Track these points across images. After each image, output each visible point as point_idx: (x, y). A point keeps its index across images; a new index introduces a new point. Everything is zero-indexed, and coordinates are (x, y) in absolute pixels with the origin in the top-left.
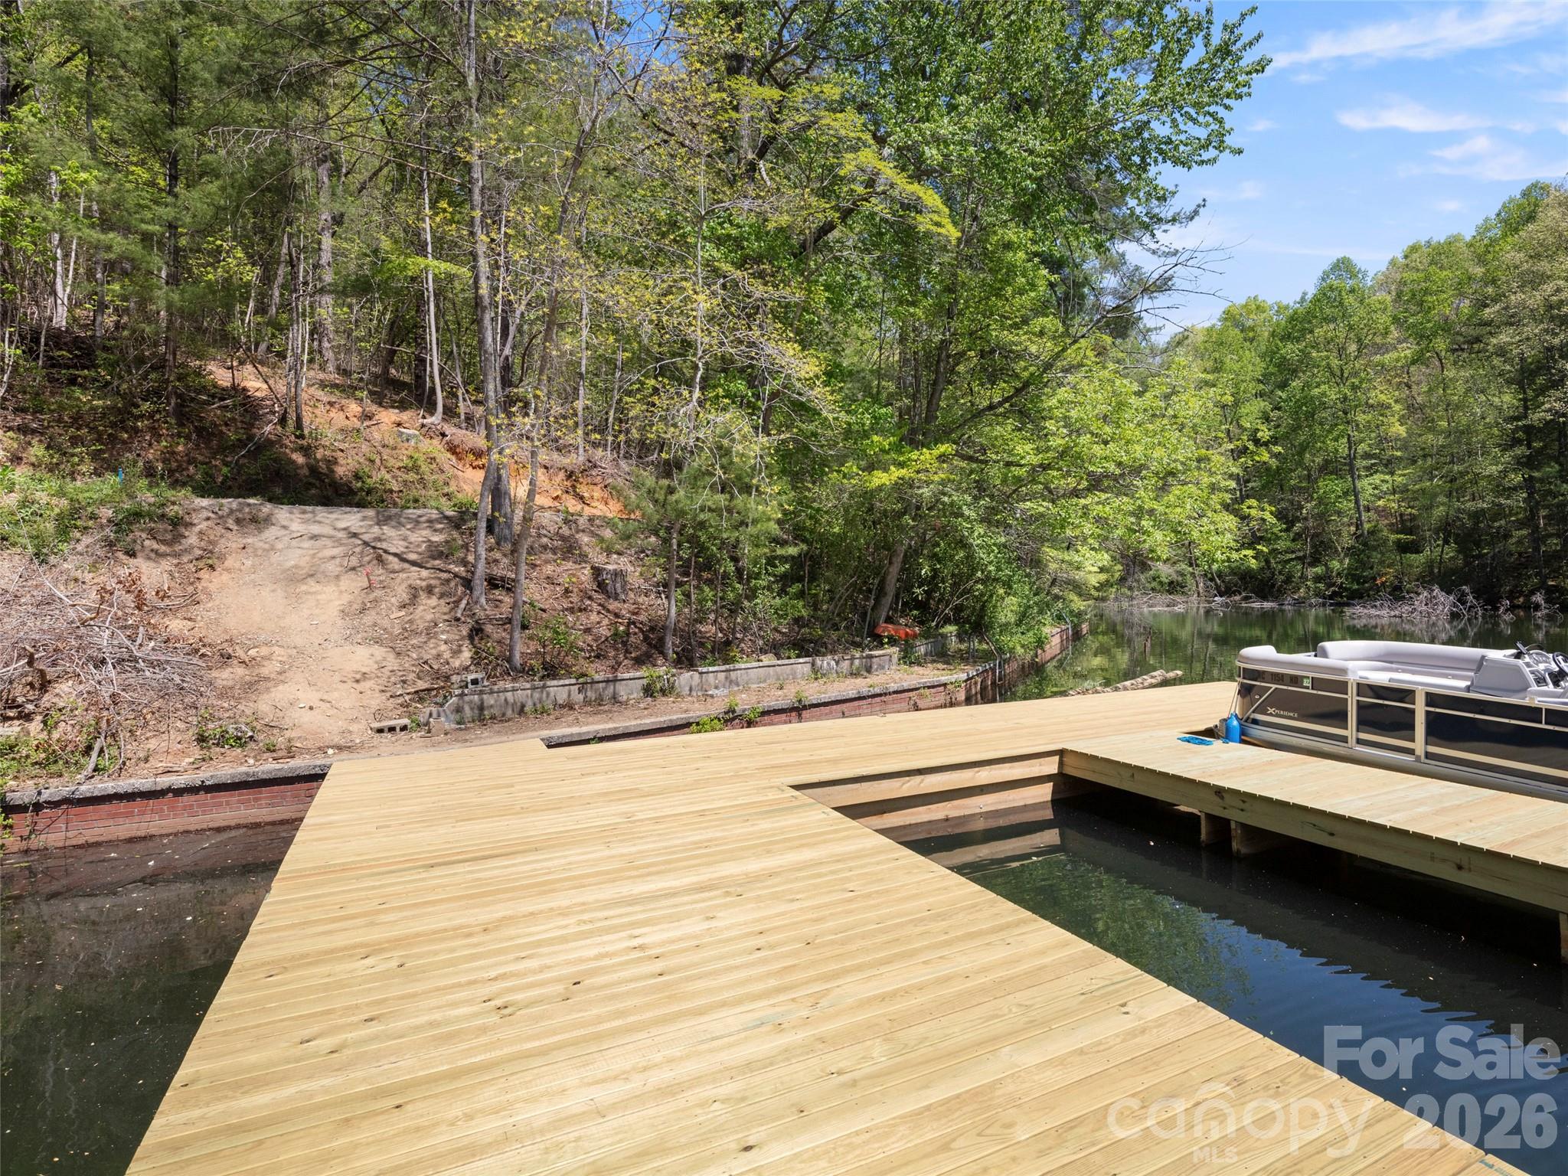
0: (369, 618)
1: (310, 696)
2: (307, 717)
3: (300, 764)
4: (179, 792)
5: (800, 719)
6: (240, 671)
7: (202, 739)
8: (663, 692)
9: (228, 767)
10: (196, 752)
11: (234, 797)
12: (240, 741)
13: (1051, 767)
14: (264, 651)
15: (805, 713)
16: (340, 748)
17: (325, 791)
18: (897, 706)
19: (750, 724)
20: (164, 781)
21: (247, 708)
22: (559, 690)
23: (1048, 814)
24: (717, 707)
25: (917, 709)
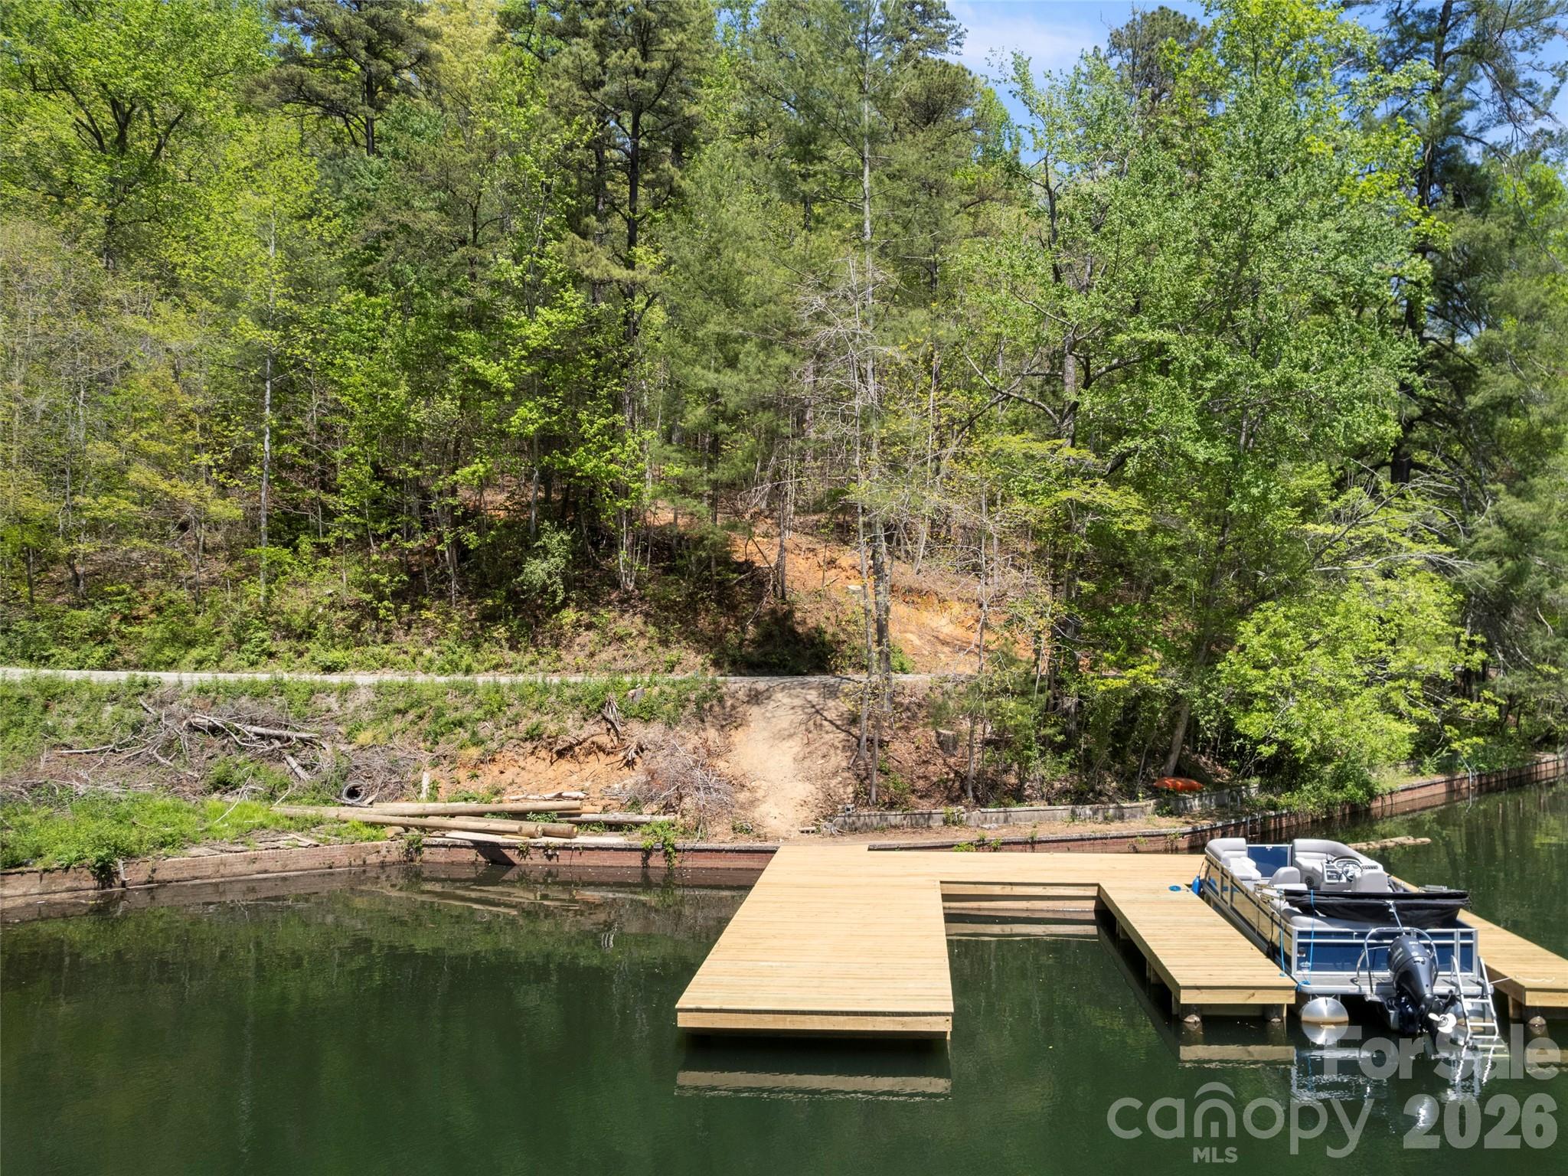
0: (807, 763)
1: (775, 812)
2: (773, 822)
3: (769, 845)
4: (727, 851)
5: (1033, 850)
6: (748, 794)
7: (734, 829)
8: (954, 823)
9: (744, 843)
10: (733, 835)
11: (745, 856)
12: (748, 831)
13: (1093, 892)
14: (757, 783)
15: (1037, 846)
16: (785, 839)
17: (776, 858)
18: (1117, 848)
19: (995, 850)
20: (723, 846)
21: (750, 815)
22: (895, 817)
23: (1092, 916)
24: (975, 837)
25: (1137, 852)
